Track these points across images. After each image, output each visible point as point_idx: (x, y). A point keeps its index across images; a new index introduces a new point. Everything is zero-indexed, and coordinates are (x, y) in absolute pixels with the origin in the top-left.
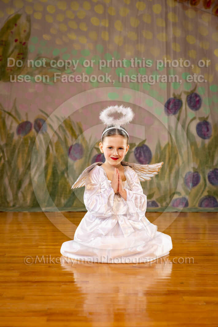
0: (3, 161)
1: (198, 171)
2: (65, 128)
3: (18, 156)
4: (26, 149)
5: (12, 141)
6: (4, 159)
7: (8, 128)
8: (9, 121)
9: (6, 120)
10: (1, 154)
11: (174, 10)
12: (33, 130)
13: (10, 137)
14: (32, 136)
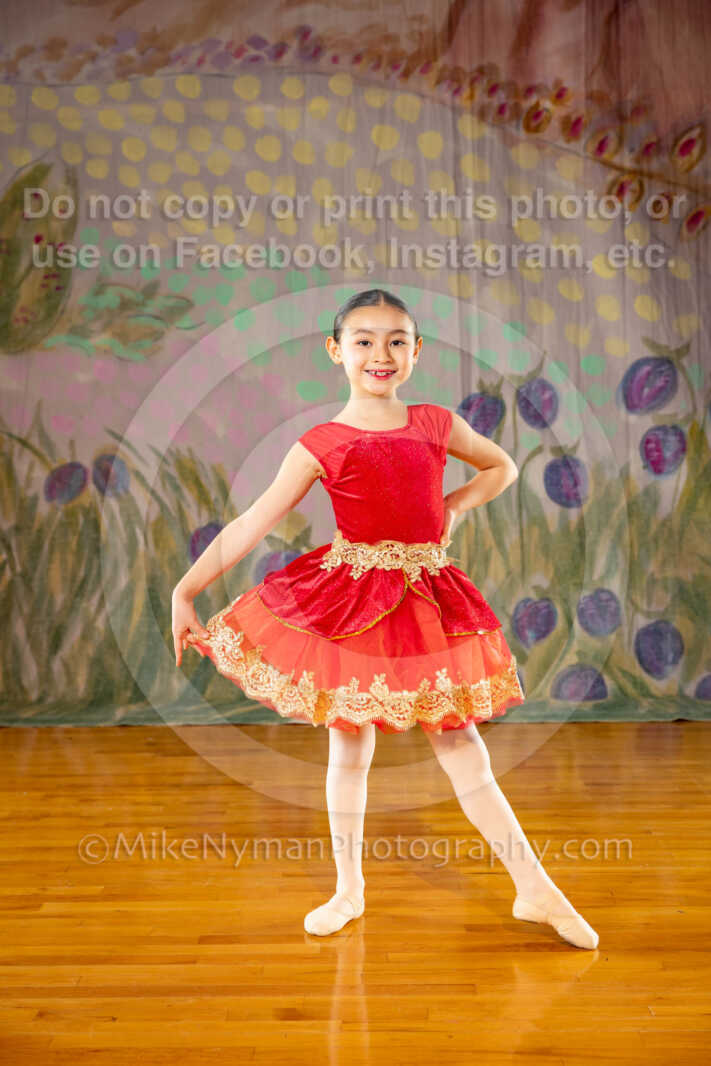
0: (8, 574)
1: (551, 596)
2: (179, 481)
3: (50, 561)
4: (73, 541)
5: (32, 519)
6: (13, 569)
7: (22, 482)
8: (22, 465)
9: (15, 460)
10: (4, 556)
11: (480, 147)
12: (91, 487)
13: (26, 509)
14: (87, 505)
